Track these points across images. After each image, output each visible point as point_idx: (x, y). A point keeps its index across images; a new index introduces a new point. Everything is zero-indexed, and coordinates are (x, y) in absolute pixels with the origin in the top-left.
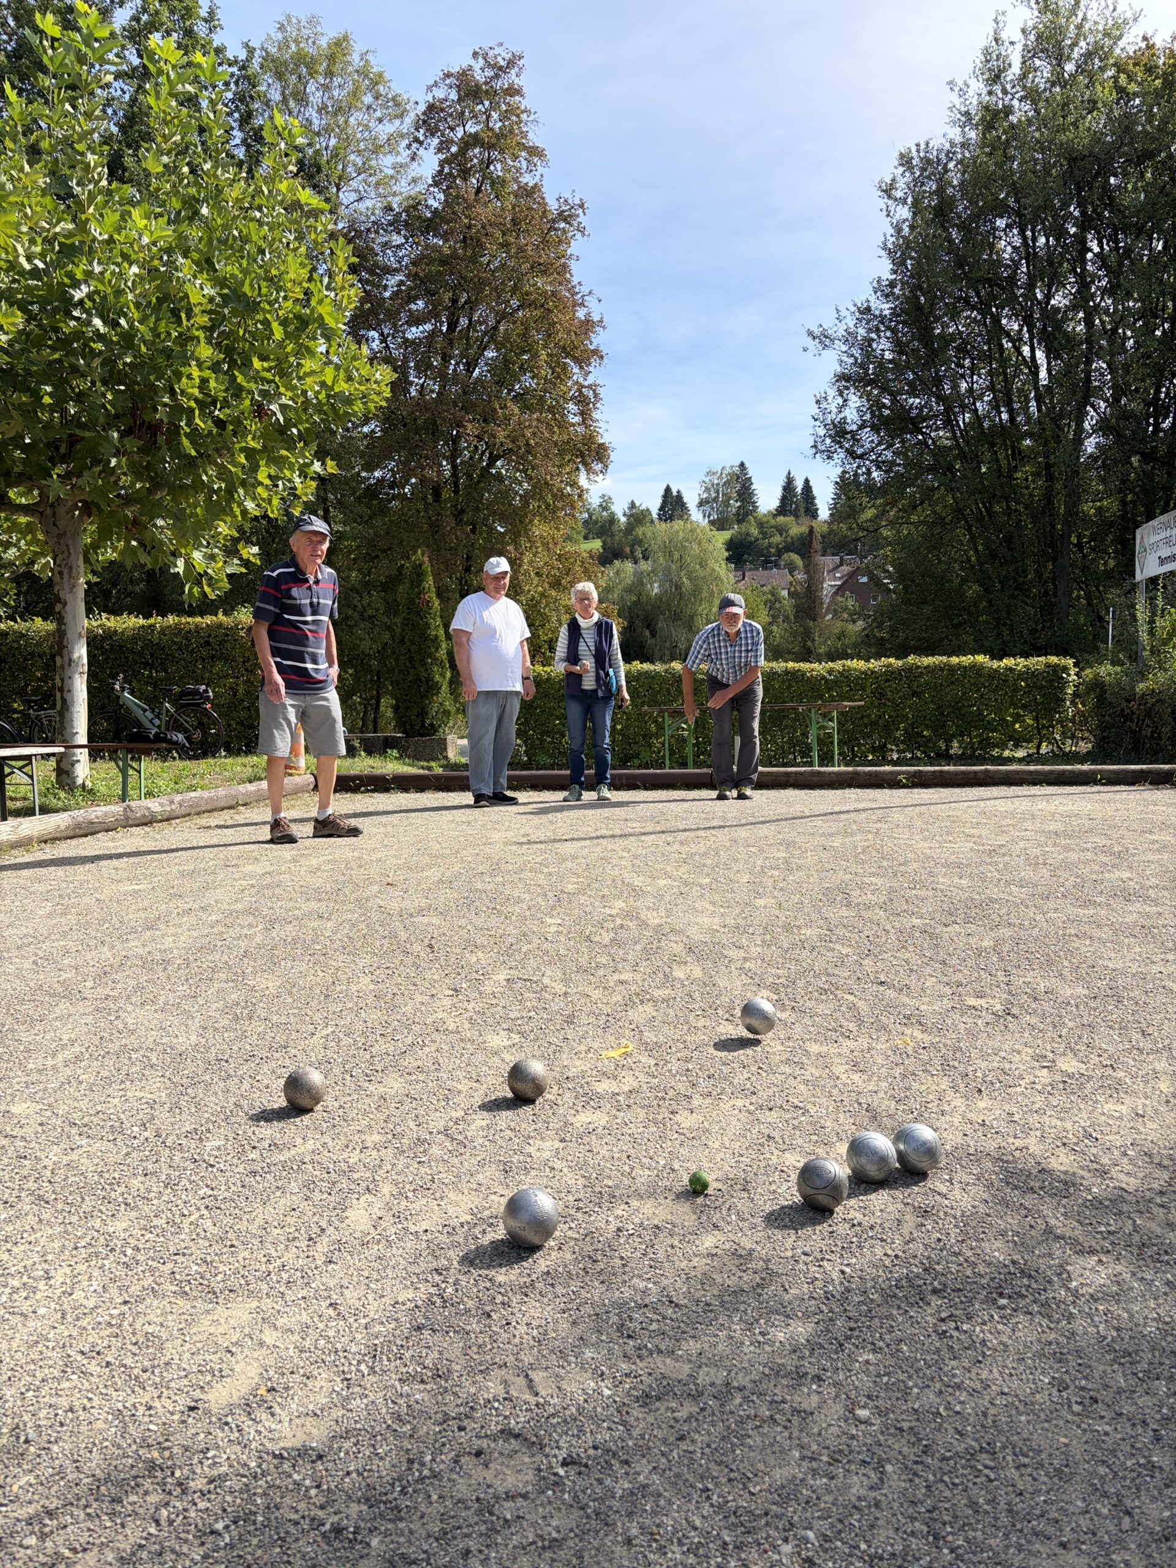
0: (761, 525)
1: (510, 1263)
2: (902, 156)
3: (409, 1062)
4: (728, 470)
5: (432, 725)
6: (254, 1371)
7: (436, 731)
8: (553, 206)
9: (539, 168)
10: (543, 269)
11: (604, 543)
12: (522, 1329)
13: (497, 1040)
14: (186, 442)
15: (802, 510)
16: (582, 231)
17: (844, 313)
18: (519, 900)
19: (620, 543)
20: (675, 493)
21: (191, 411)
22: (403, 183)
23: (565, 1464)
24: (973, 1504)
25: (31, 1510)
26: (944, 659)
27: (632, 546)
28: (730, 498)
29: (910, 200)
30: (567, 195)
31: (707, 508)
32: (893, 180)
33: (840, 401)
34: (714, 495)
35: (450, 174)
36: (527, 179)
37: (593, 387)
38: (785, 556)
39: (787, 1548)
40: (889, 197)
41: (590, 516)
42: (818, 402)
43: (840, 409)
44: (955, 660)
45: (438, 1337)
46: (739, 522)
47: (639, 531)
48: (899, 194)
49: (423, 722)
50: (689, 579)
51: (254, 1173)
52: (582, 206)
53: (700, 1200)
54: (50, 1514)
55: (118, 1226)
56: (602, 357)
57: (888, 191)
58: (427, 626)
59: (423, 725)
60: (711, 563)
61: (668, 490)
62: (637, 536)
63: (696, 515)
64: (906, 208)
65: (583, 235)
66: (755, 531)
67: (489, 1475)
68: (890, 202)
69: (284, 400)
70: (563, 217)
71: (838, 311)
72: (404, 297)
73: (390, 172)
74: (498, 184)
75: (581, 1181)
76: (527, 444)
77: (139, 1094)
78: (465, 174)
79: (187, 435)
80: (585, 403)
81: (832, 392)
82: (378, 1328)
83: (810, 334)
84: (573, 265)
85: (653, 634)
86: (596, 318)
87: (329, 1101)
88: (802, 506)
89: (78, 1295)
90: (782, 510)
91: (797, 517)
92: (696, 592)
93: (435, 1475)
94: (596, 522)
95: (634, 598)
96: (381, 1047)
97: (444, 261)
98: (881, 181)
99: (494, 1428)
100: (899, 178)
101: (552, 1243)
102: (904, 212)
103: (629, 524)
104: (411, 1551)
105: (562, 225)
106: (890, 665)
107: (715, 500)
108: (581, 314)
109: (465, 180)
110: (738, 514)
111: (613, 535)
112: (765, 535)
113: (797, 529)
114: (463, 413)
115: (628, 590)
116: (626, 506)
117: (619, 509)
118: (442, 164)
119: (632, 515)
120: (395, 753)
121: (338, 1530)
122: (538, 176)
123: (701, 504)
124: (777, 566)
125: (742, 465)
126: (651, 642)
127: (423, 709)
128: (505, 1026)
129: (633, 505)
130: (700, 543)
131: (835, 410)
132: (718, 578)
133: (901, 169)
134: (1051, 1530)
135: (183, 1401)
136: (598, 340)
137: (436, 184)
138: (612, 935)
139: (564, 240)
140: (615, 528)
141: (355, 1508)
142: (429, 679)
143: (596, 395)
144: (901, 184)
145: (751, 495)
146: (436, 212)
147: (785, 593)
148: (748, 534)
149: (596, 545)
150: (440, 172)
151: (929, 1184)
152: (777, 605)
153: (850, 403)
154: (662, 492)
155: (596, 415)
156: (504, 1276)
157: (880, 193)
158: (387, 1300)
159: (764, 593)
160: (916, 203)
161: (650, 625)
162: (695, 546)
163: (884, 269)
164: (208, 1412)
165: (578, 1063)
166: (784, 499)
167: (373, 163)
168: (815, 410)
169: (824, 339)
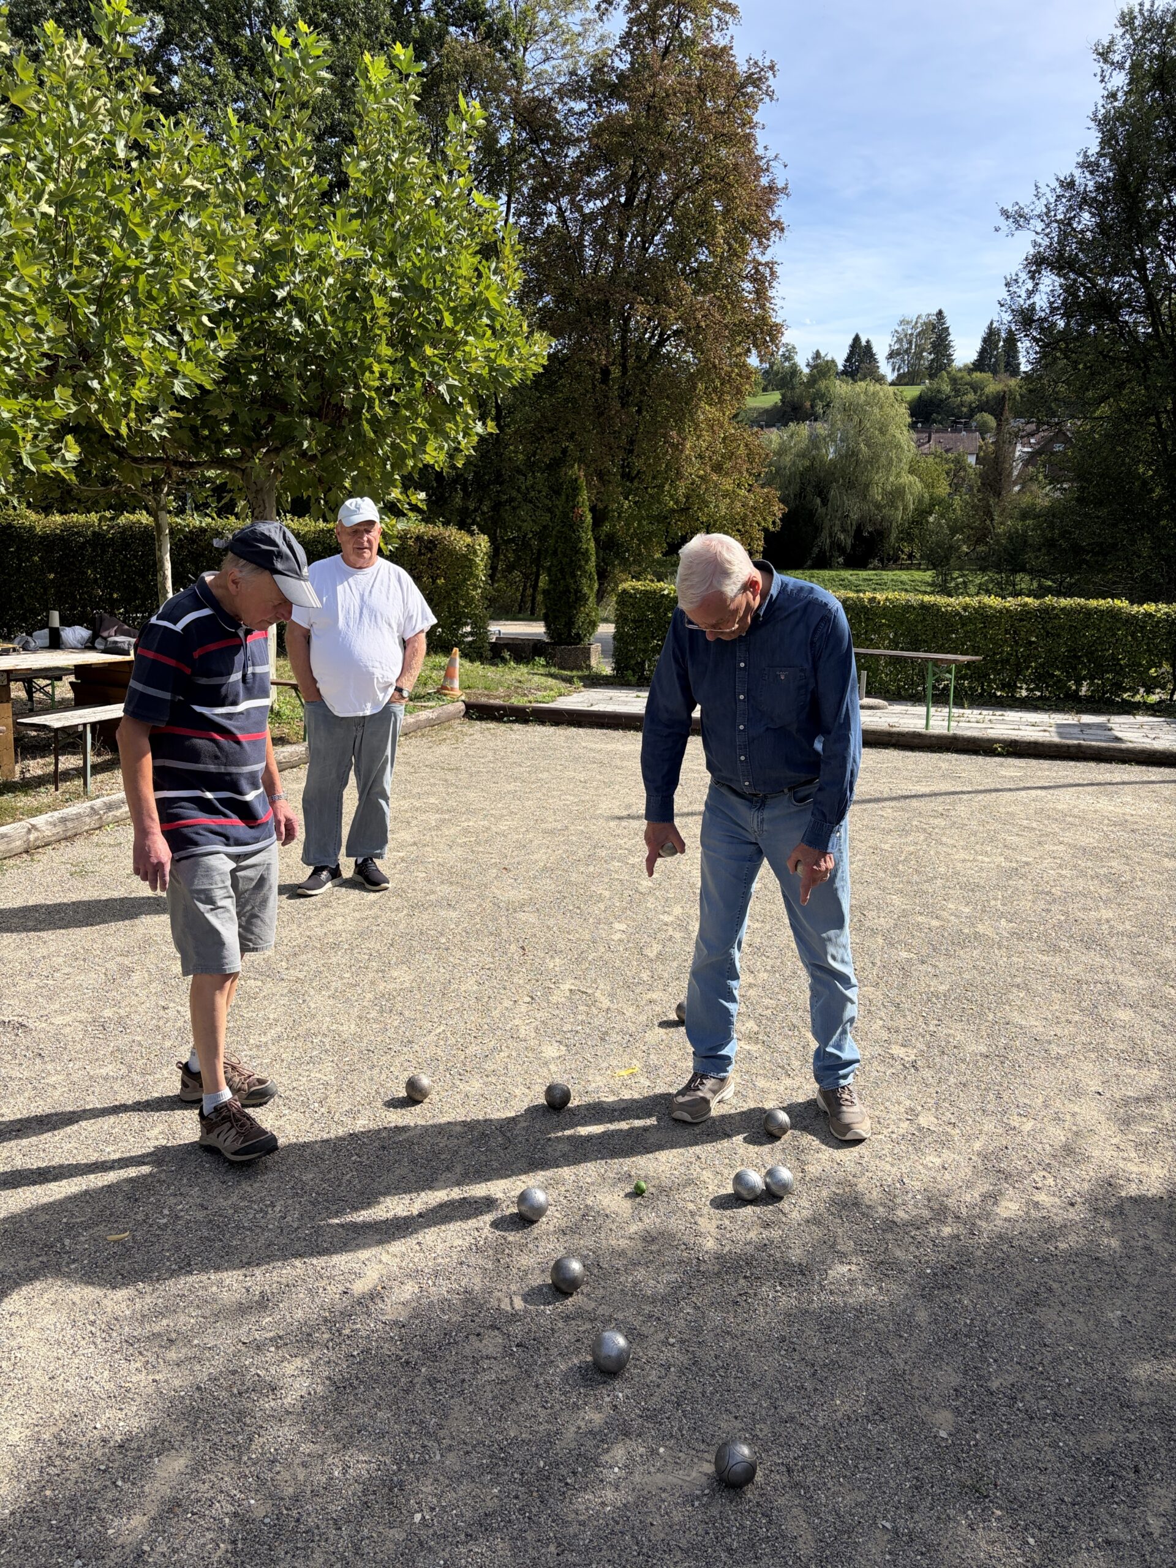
0: (954, 380)
1: (518, 1230)
2: (1123, 16)
3: (489, 1066)
4: (924, 319)
5: (578, 634)
6: (376, 1276)
7: (581, 640)
8: (742, 68)
9: (731, 26)
10: (727, 139)
11: (783, 395)
12: (515, 1271)
13: (551, 1051)
14: (366, 427)
15: (1002, 365)
16: (770, 95)
17: (1044, 189)
18: (601, 899)
19: (801, 396)
20: (864, 343)
21: (371, 400)
22: (591, 42)
23: (517, 1346)
24: (703, 1394)
25: (271, 1334)
26: (1082, 601)
27: (813, 400)
28: (923, 350)
29: (1127, 65)
30: (757, 56)
31: (897, 360)
32: (1112, 42)
33: (1030, 285)
34: (906, 346)
35: (638, 33)
36: (718, 39)
37: (770, 265)
38: (978, 416)
39: (607, 1399)
40: (1106, 61)
41: (771, 367)
42: (1007, 285)
43: (1030, 293)
44: (1093, 603)
45: (471, 1270)
46: (932, 377)
47: (822, 384)
48: (1116, 58)
49: (570, 631)
50: (868, 446)
51: (384, 1148)
52: (772, 68)
53: (638, 1200)
54: (280, 1337)
55: (307, 1177)
56: (782, 230)
57: (1104, 55)
58: (579, 540)
59: (569, 635)
60: (893, 429)
61: (857, 339)
62: (818, 390)
63: (886, 369)
64: (1123, 73)
65: (772, 99)
66: (946, 388)
67: (481, 1346)
68: (1105, 67)
69: (451, 381)
70: (754, 80)
71: (1037, 187)
72: (584, 166)
73: (579, 29)
74: (687, 44)
75: (573, 1177)
76: (698, 326)
77: (318, 1075)
78: (653, 33)
79: (367, 420)
80: (761, 281)
81: (1024, 276)
82: (440, 1260)
83: (1005, 214)
84: (758, 133)
85: (825, 502)
86: (780, 184)
87: (433, 1096)
88: (1003, 359)
89: (289, 1219)
90: (980, 365)
91: (995, 372)
92: (874, 459)
93: (456, 1343)
94: (777, 373)
95: (807, 463)
96: (472, 1049)
97: (626, 133)
98: (1097, 44)
99: (488, 1323)
100: (1118, 40)
101: (544, 1219)
102: (1119, 80)
103: (811, 375)
104: (438, 1376)
105: (750, 89)
106: (1026, 604)
107: (907, 351)
108: (764, 181)
109: (654, 40)
110: (930, 367)
111: (793, 388)
112: (957, 392)
113: (993, 386)
114: (635, 294)
115: (802, 455)
116: (810, 356)
117: (802, 361)
118: (631, 22)
119: (815, 367)
120: (542, 661)
121: (407, 1363)
122: (728, 38)
123: (891, 355)
124: (967, 427)
125: (940, 313)
126: (821, 510)
127: (570, 618)
128: (558, 1038)
129: (817, 355)
130: (881, 408)
131: (1024, 295)
132: (898, 446)
133: (1121, 31)
134: (734, 1410)
135: (341, 1288)
136: (781, 210)
137: (624, 44)
138: (660, 947)
139: (752, 103)
140: (796, 380)
141: (417, 1353)
142: (578, 591)
143: (773, 273)
144: (1120, 46)
145: (947, 347)
146: (621, 76)
147: (972, 460)
148: (939, 391)
149: (774, 398)
150: (628, 34)
151: (780, 1205)
152: (962, 474)
153: (1041, 287)
154: (850, 341)
155: (771, 293)
156: (512, 1237)
157: (1095, 56)
158: (448, 1244)
159: (947, 461)
160: (1136, 67)
161: (822, 492)
162: (876, 410)
163: (1092, 141)
164: (352, 1295)
165: (598, 1078)
166: (983, 353)
167: (561, 21)
168: (1003, 294)
169: (1019, 218)
